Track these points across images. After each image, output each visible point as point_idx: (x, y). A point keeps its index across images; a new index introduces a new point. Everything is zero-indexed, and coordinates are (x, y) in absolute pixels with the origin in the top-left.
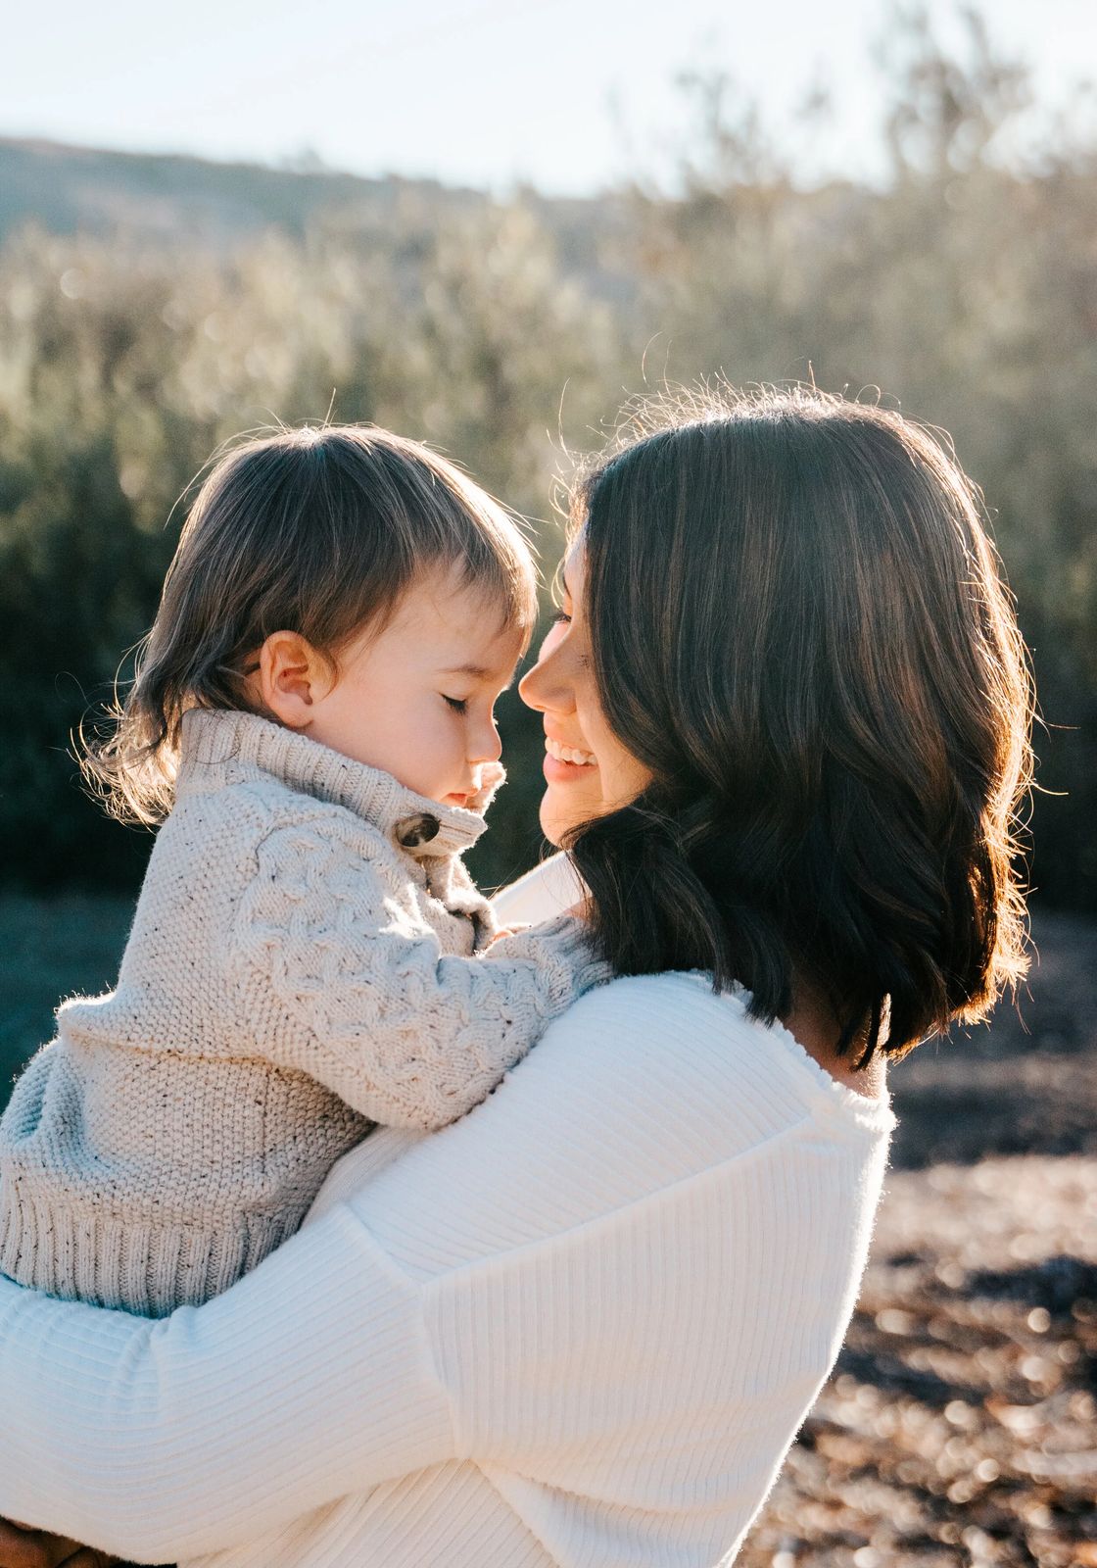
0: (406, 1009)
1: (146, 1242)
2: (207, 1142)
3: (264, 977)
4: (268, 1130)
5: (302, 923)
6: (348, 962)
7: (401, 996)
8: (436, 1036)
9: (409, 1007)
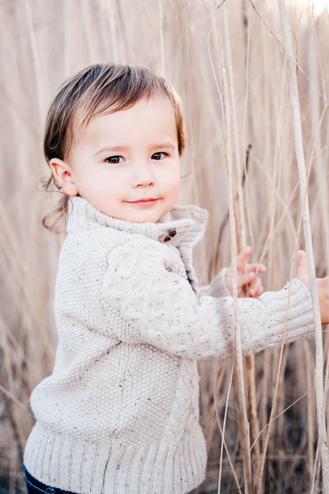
0: (179, 324)
1: (70, 448)
2: (98, 404)
3: (117, 310)
4: (123, 398)
5: (131, 288)
6: (153, 305)
7: (177, 319)
8: (191, 337)
9: (180, 324)
